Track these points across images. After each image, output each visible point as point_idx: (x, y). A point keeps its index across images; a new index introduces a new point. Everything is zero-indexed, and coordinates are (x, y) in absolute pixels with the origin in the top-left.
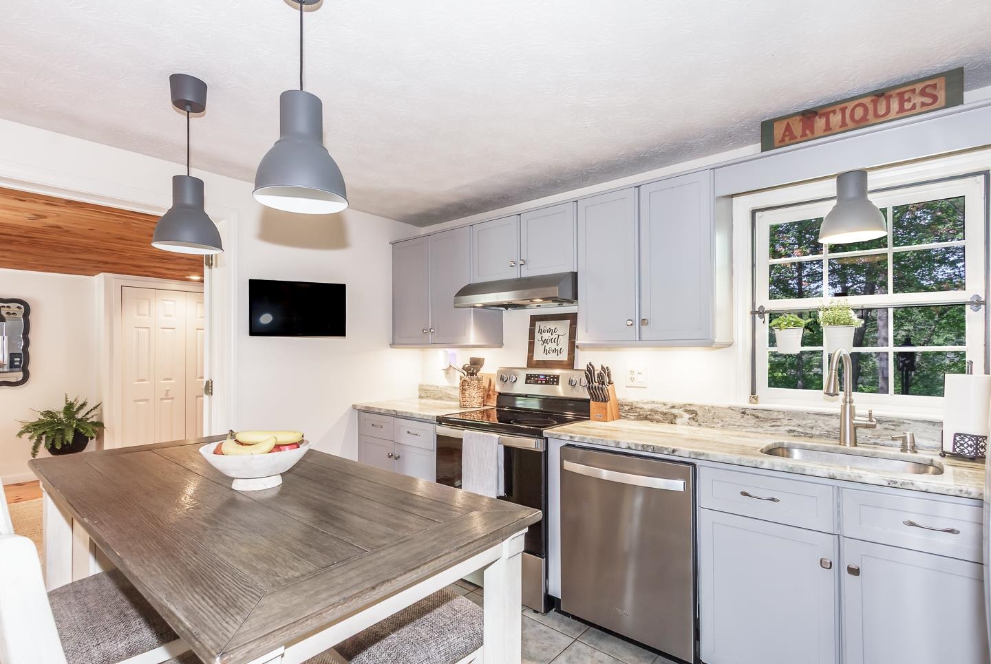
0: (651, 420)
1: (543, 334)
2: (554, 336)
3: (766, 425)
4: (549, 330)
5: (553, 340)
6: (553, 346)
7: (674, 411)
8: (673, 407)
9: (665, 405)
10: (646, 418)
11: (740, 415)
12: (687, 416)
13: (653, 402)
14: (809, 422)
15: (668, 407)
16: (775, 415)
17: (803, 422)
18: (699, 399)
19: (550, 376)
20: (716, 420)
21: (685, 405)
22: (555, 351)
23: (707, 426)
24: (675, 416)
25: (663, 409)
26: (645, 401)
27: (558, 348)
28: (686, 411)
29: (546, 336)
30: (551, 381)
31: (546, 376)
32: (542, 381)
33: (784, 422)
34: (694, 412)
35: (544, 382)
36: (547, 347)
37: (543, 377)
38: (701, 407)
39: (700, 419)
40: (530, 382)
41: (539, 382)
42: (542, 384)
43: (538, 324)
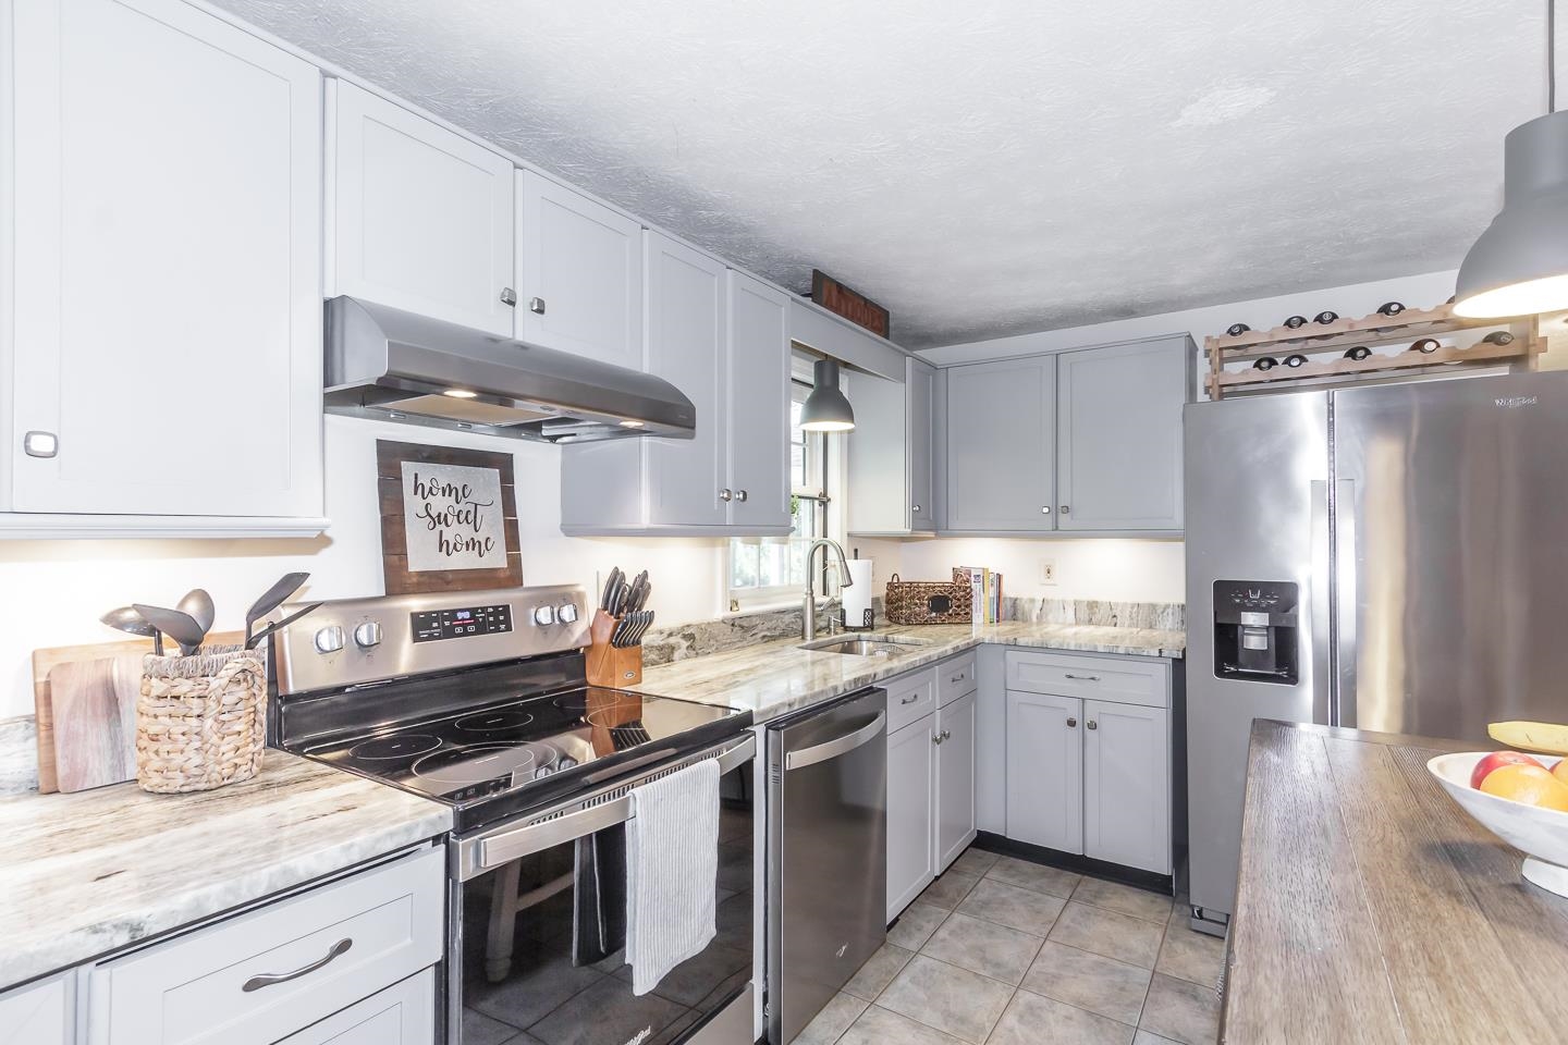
1: (430, 499)
2: (463, 506)
3: (748, 635)
4: (448, 489)
5: (462, 517)
7: (672, 640)
8: (670, 635)
9: (661, 633)
11: (729, 629)
12: (685, 644)
15: (665, 635)
16: (756, 621)
18: (696, 615)
19: (484, 609)
20: (712, 642)
21: (683, 628)
22: (472, 544)
23: (704, 654)
24: (673, 648)
27: (480, 536)
28: (684, 637)
29: (440, 504)
30: (491, 624)
31: (473, 611)
32: (465, 626)
33: (760, 627)
34: (691, 637)
35: (471, 629)
36: (449, 535)
37: (467, 615)
38: (698, 626)
39: (697, 645)
40: (431, 637)
41: (459, 630)
42: (466, 633)
43: (408, 469)
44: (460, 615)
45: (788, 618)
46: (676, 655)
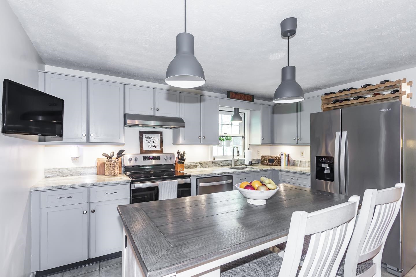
0: (190, 168)
1: (147, 139)
2: (153, 140)
3: (217, 165)
4: (151, 138)
5: (153, 142)
6: (153, 144)
7: (197, 164)
8: (196, 163)
9: (194, 163)
10: (189, 168)
11: (212, 163)
12: (200, 165)
13: (191, 162)
14: (225, 163)
15: (195, 163)
16: (219, 162)
17: (223, 163)
18: (203, 160)
19: (155, 156)
20: (207, 165)
21: (199, 162)
22: (154, 146)
23: (205, 167)
24: (197, 166)
25: (194, 164)
26: (188, 162)
27: (156, 145)
28: (200, 164)
29: (149, 140)
30: (156, 159)
31: (153, 156)
32: (151, 159)
33: (220, 163)
34: (202, 164)
35: (152, 159)
36: (150, 145)
37: (152, 157)
38: (203, 162)
39: (203, 166)
40: (146, 160)
41: (150, 159)
42: (151, 160)
43: (144, 135)
44: (151, 157)
45: (229, 162)
46: (198, 167)
